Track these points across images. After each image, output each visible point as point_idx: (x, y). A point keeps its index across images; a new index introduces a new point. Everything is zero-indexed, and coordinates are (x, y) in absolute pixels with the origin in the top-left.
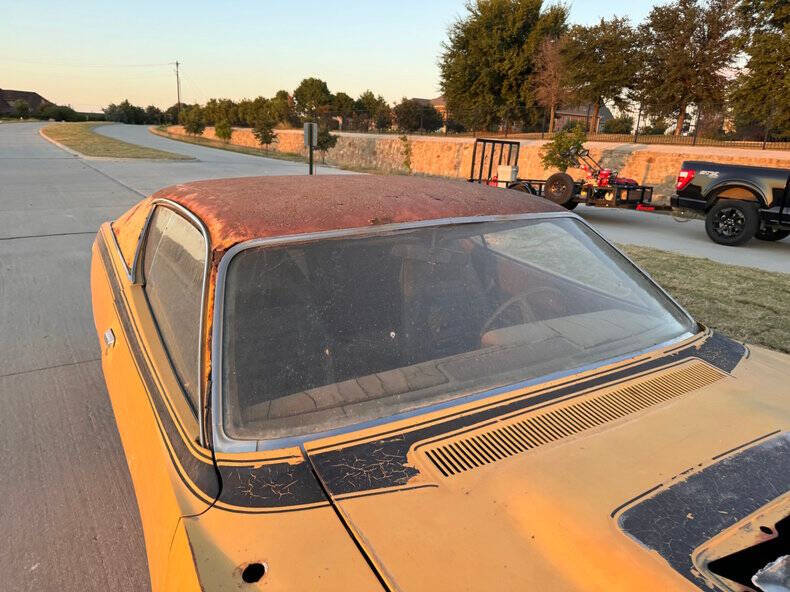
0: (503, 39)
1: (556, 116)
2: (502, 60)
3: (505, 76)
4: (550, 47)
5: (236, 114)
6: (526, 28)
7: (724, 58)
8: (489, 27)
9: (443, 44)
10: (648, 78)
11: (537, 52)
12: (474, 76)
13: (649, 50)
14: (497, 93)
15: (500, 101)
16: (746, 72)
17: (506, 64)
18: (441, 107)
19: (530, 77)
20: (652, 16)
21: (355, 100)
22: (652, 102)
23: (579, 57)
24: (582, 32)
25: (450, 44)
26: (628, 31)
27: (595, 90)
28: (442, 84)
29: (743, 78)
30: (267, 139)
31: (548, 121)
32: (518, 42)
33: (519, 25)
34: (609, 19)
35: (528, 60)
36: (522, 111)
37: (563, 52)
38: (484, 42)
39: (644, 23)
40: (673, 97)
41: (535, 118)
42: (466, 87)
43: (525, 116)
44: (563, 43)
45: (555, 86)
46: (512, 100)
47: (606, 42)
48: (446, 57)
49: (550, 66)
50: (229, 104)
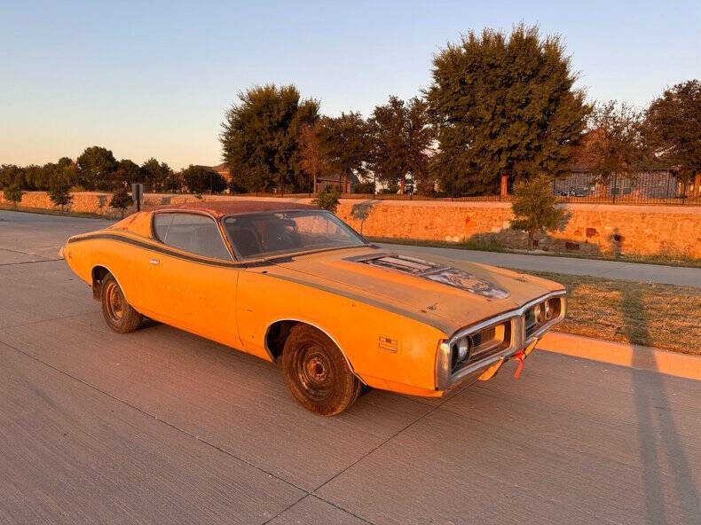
0: (271, 123)
1: (318, 181)
2: (273, 139)
3: (276, 151)
4: (307, 131)
5: (23, 178)
6: (289, 116)
7: (425, 142)
8: (260, 114)
9: (223, 125)
10: (379, 155)
11: (299, 134)
12: (251, 151)
13: (377, 136)
14: (271, 164)
15: (274, 170)
16: (439, 151)
17: (276, 142)
18: (225, 173)
19: (295, 153)
20: (376, 113)
21: (140, 166)
22: (383, 171)
23: (330, 139)
24: (330, 122)
25: (229, 125)
26: (361, 122)
27: (343, 162)
28: (225, 155)
29: (437, 156)
30: (63, 201)
31: (312, 185)
32: (283, 125)
33: (282, 113)
34: (347, 113)
35: (292, 140)
36: (293, 178)
37: (318, 135)
38: (257, 125)
39: (371, 117)
40: (396, 168)
41: (302, 181)
42: (246, 158)
43: (294, 181)
44: (317, 128)
45: (315, 159)
46: (283, 169)
47: (346, 130)
48: (226, 135)
49: (310, 145)
50: (15, 170)
